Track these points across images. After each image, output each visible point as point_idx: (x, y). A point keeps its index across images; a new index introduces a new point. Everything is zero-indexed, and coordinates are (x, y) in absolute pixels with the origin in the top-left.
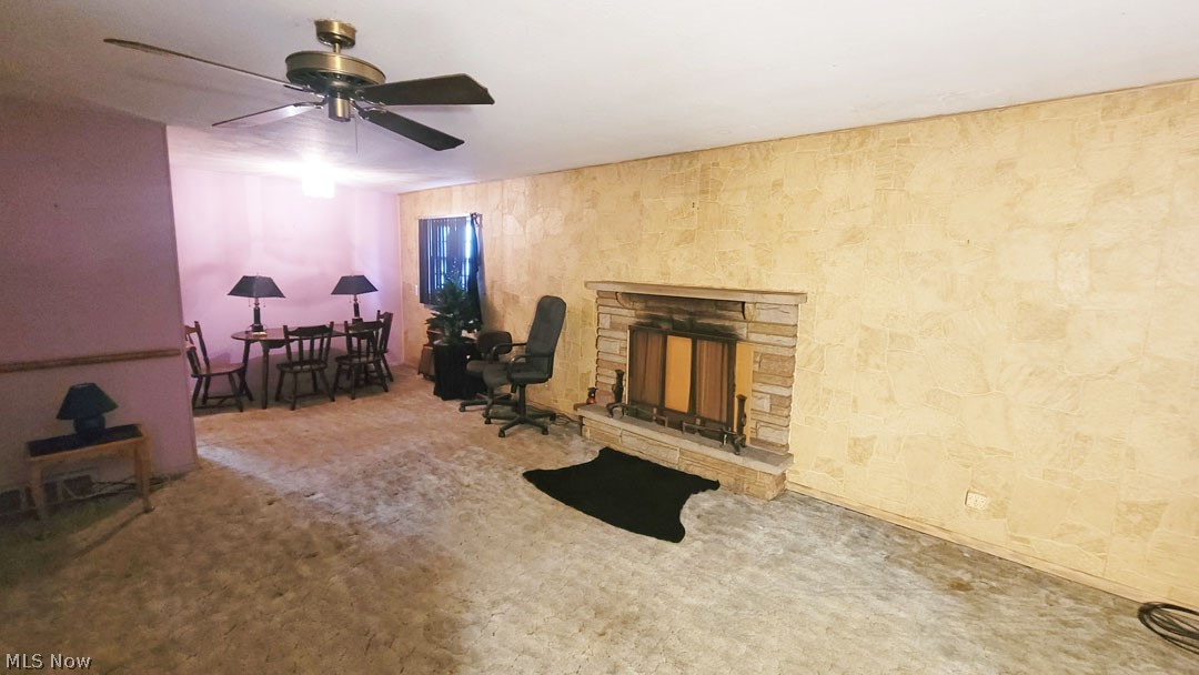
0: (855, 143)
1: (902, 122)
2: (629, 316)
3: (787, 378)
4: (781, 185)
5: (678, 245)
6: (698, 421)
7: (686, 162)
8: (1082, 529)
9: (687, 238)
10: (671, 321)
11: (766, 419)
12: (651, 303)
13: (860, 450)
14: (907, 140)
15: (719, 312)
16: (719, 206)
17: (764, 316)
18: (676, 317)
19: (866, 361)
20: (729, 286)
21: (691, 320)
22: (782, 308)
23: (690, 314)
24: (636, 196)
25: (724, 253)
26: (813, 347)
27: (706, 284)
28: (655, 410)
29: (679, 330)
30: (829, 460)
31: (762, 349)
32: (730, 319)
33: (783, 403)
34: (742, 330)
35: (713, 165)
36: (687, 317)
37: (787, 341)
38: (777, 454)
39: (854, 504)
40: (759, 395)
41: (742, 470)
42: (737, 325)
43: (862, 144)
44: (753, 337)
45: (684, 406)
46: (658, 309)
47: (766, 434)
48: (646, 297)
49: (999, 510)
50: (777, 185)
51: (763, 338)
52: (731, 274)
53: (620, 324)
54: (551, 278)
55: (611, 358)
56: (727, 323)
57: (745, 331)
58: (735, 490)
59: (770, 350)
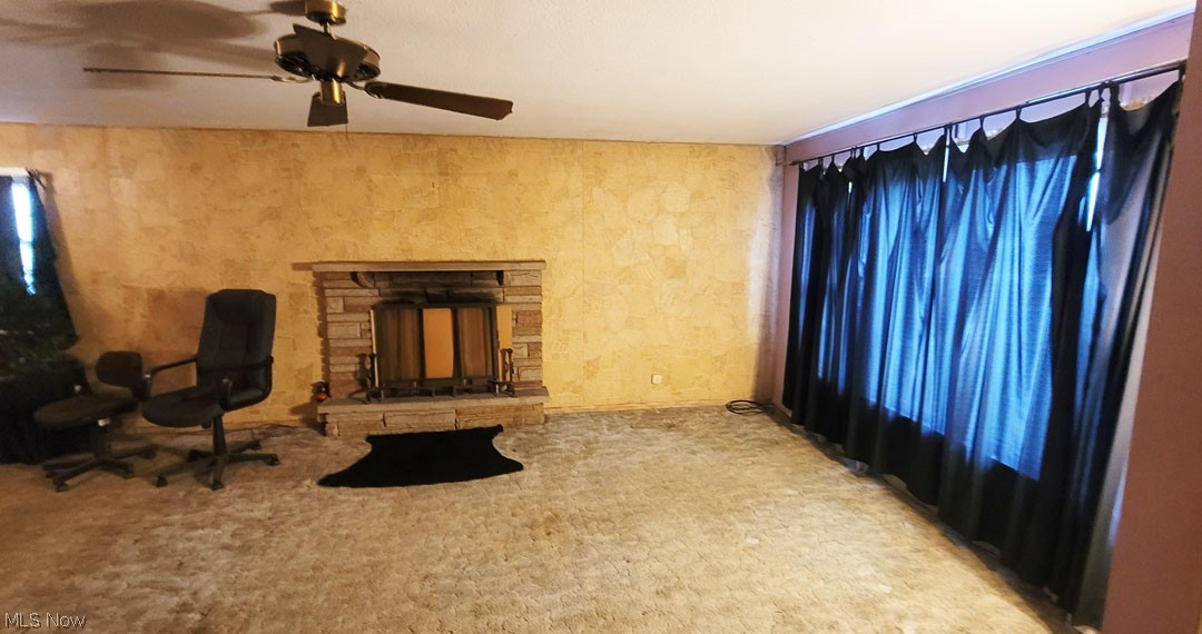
0: (568, 149)
1: (596, 140)
2: (369, 296)
3: (537, 328)
4: (516, 175)
5: (419, 222)
6: (465, 381)
7: (421, 144)
8: (701, 377)
9: (427, 216)
10: (426, 295)
11: (526, 363)
12: (399, 281)
13: (591, 369)
14: (600, 154)
15: (475, 281)
16: (461, 187)
17: (517, 282)
18: (431, 291)
19: (589, 305)
20: (478, 258)
21: (447, 292)
22: (531, 273)
23: (445, 286)
24: (360, 171)
25: (470, 230)
26: (553, 301)
27: (454, 258)
28: (415, 384)
29: (435, 302)
30: (572, 382)
31: (517, 308)
32: (487, 286)
33: (535, 348)
34: (499, 293)
35: (452, 150)
36: (443, 289)
37: (536, 298)
38: (538, 389)
39: (592, 407)
40: (518, 346)
41: (518, 409)
42: (494, 291)
43: (572, 151)
44: (509, 299)
45: (448, 372)
46: (410, 284)
47: (527, 375)
48: (391, 276)
49: (667, 380)
50: (512, 174)
51: (517, 299)
52: (478, 248)
53: (358, 306)
54: (229, 263)
55: (350, 343)
56: (485, 291)
57: (501, 295)
58: (516, 425)
59: (524, 308)
